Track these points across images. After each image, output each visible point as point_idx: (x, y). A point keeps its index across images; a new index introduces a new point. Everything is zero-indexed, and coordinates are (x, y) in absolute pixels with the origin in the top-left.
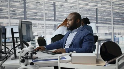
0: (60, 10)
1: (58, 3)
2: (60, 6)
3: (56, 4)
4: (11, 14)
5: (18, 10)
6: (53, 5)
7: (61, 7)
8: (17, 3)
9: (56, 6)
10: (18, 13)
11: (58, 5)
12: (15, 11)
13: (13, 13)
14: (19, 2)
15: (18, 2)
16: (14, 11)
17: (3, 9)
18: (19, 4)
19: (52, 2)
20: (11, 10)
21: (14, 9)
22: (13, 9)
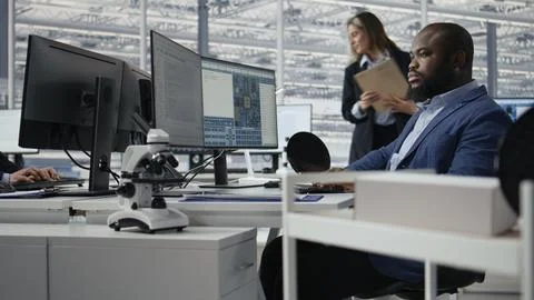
0: (516, 58)
1: (510, 26)
2: (519, 39)
3: (499, 32)
4: (305, 79)
5: (332, 59)
6: (485, 37)
7: (522, 44)
8: (331, 31)
9: (498, 41)
10: (331, 73)
11: (506, 36)
12: (319, 66)
13: (313, 71)
14: (339, 24)
15: (333, 25)
16: (315, 65)
17: (272, 55)
18: (338, 33)
19: (479, 23)
20: (306, 58)
21: (316, 54)
22: (311, 57)
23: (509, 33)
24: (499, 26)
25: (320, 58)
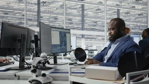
1: (124, 10)
2: (126, 14)
3: (121, 12)
4: (67, 24)
5: (75, 18)
6: (117, 13)
7: (127, 15)
8: (75, 11)
9: (120, 14)
10: (74, 22)
11: (122, 13)
12: (71, 20)
13: (70, 22)
14: (77, 9)
15: (75, 9)
16: (70, 20)
17: (58, 17)
18: (77, 11)
19: (115, 9)
20: (68, 18)
21: (70, 17)
22: (69, 18)
23: (123, 12)
24: (120, 10)
25: (71, 18)
